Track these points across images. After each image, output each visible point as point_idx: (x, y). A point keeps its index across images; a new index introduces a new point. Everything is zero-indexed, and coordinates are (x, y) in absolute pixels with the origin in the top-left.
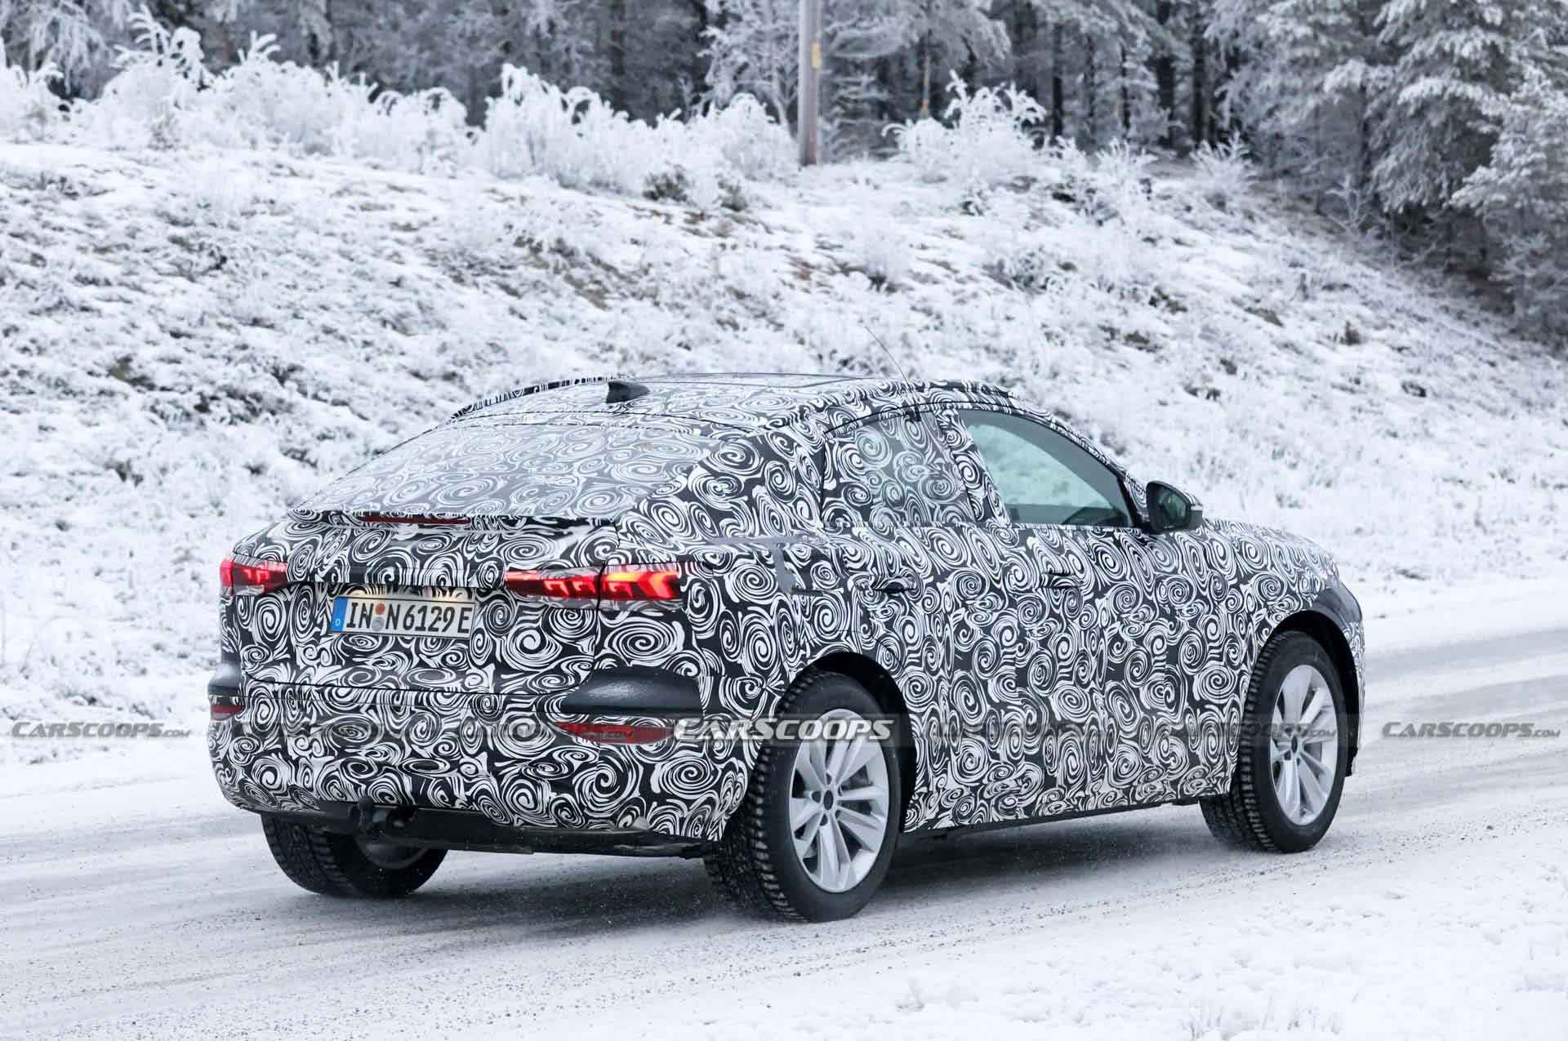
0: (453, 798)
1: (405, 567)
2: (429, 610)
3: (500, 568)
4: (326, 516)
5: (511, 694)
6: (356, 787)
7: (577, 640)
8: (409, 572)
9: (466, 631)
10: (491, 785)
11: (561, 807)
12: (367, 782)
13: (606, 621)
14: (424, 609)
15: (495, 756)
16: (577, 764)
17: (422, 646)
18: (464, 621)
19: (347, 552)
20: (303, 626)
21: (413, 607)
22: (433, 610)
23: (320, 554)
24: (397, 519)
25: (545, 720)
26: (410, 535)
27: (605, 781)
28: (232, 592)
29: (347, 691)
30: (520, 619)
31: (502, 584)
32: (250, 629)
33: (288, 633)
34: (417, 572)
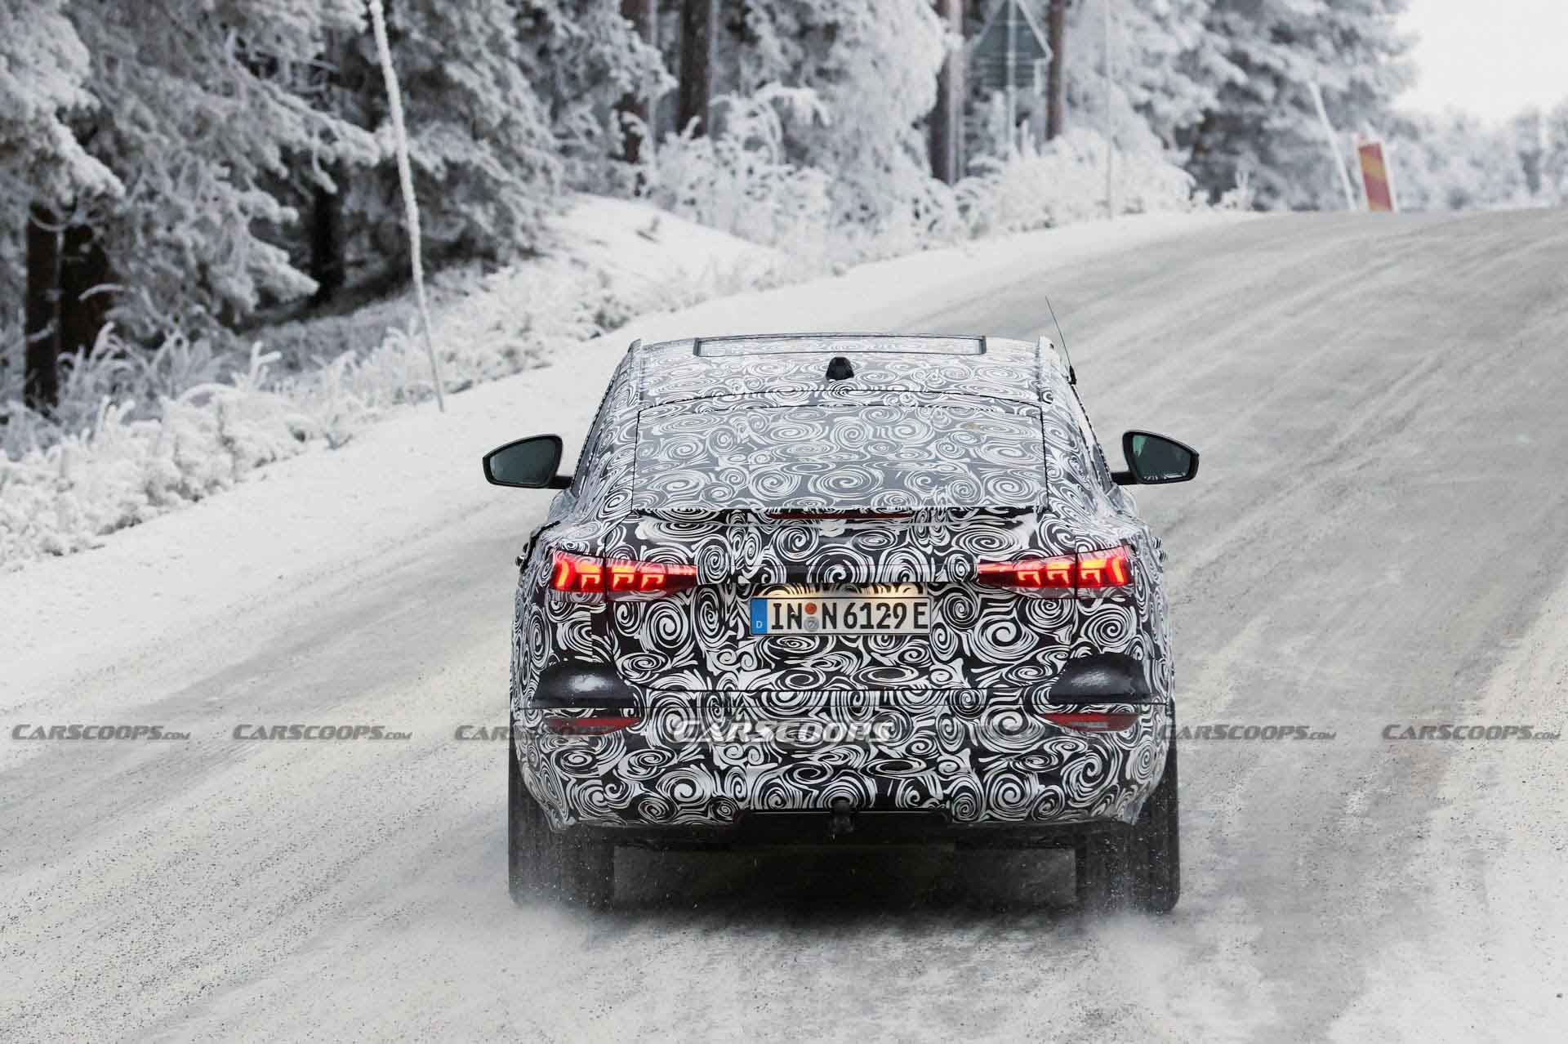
0: (925, 795)
1: (855, 564)
2: (874, 608)
3: (970, 561)
4: (722, 516)
5: (990, 688)
6: (806, 793)
7: (1055, 629)
8: (864, 570)
9: (925, 627)
10: (973, 781)
11: (1046, 800)
12: (821, 788)
13: (1083, 609)
14: (867, 606)
15: (978, 752)
16: (1067, 755)
17: (872, 644)
18: (920, 617)
19: (772, 551)
20: (712, 630)
21: (852, 605)
22: (879, 607)
23: (735, 554)
24: (823, 515)
25: (1032, 712)
26: (841, 531)
27: (1092, 770)
28: (606, 599)
29: (791, 694)
30: (986, 611)
31: (974, 576)
32: (636, 636)
33: (694, 638)
34: (873, 569)
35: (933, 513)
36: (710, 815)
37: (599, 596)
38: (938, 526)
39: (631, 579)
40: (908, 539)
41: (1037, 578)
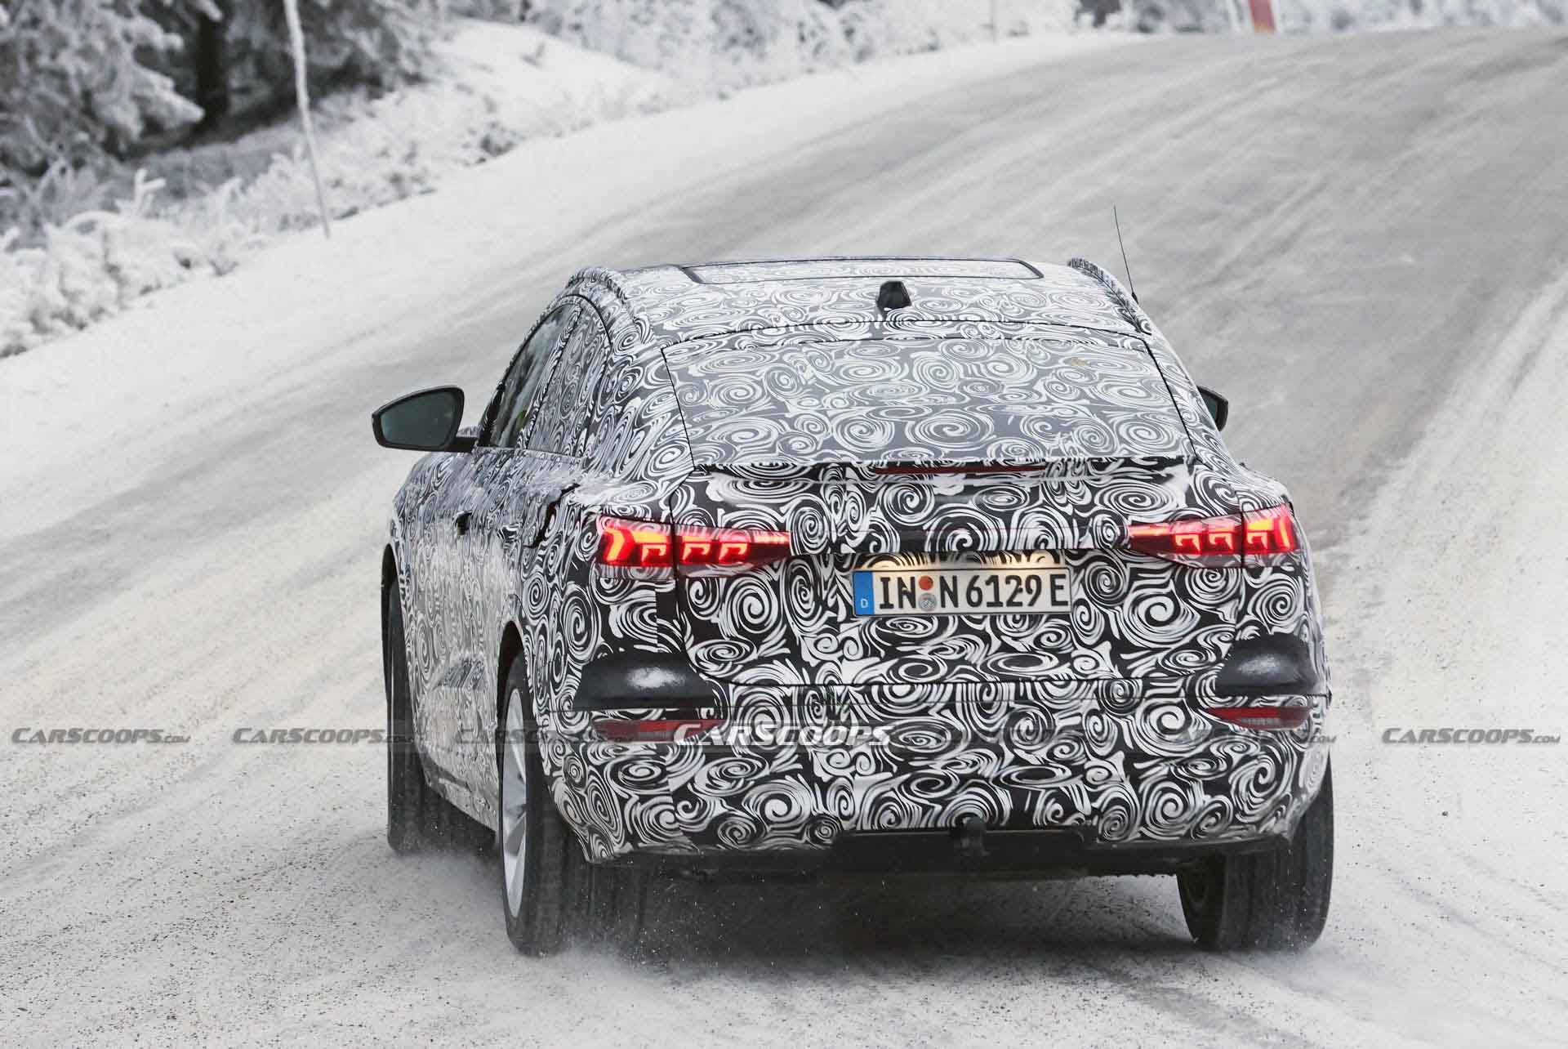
0: (1070, 809)
1: (983, 528)
2: (1002, 582)
3: (1119, 522)
4: (814, 473)
5: (1145, 678)
6: (926, 808)
7: (1218, 605)
8: (994, 535)
9: (1065, 603)
10: (1128, 792)
11: (1212, 813)
12: (944, 802)
13: (1250, 580)
14: (994, 580)
15: (1134, 756)
16: (1236, 758)
17: (1001, 625)
18: (1058, 592)
19: (880, 514)
20: (806, 611)
21: (975, 578)
22: (1008, 581)
23: (836, 518)
24: (939, 469)
25: (1196, 706)
26: (960, 489)
27: (1265, 775)
28: (676, 575)
29: (908, 688)
30: (1136, 584)
31: (1125, 541)
32: (714, 619)
33: (786, 621)
34: (1004, 533)
35: (1070, 465)
36: (806, 837)
37: (667, 571)
38: (1075, 480)
39: (706, 549)
40: (1042, 498)
41: (1196, 542)
